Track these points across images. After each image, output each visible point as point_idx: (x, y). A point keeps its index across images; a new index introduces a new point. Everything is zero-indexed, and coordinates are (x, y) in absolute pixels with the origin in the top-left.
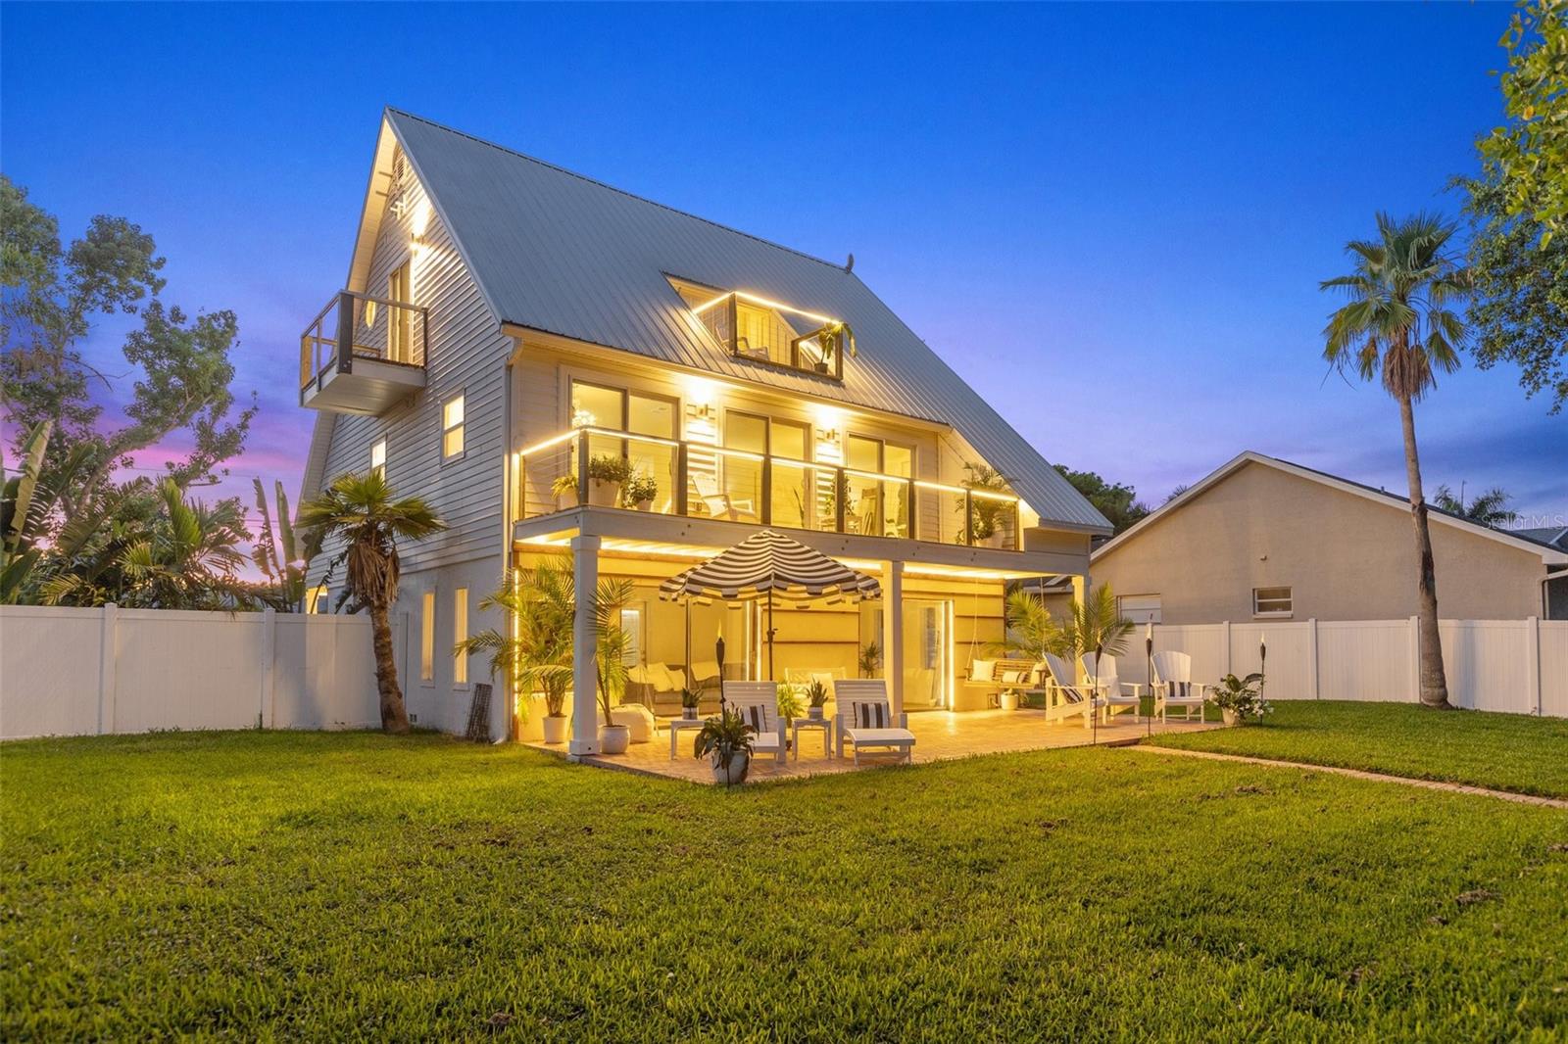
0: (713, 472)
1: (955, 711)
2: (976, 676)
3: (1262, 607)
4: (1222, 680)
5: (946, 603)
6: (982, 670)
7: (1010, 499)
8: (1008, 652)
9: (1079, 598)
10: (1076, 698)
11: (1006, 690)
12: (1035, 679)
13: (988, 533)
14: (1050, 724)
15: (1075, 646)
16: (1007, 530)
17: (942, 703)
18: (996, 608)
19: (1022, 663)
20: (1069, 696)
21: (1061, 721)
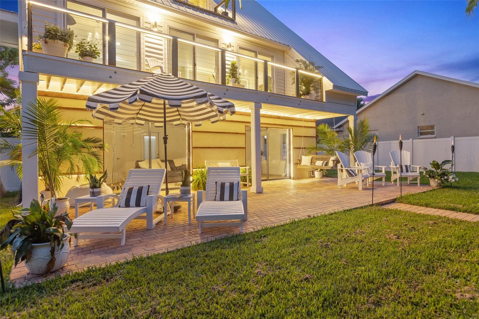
0: (162, 59)
1: (293, 179)
2: (303, 163)
3: (422, 134)
4: (431, 164)
5: (289, 130)
6: (306, 160)
7: (319, 76)
8: (318, 152)
9: (351, 125)
10: (353, 174)
11: (317, 169)
12: (331, 164)
13: (308, 93)
14: (340, 187)
15: (350, 148)
16: (317, 92)
17: (288, 176)
18: (313, 132)
19: (324, 157)
20: (350, 173)
21: (345, 185)
